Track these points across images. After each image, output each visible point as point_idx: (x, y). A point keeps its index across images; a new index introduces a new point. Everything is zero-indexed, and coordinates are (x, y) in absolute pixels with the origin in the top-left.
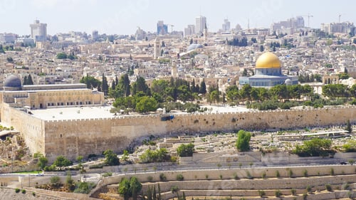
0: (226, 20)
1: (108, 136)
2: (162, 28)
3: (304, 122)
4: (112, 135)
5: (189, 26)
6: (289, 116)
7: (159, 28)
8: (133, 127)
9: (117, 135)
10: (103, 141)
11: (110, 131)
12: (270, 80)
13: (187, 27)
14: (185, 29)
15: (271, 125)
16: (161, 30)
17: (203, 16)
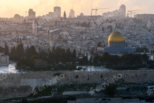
1: (18, 86)
4: (21, 85)
8: (35, 79)
9: (24, 85)
10: (15, 89)
11: (20, 82)
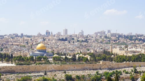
0: (82, 31)
2: (48, 33)
3: (30, 70)
5: (58, 32)
6: (24, 68)
7: (47, 33)
12: (39, 54)
13: (57, 33)
14: (57, 34)
15: (16, 71)
16: (47, 34)
17: (66, 29)
